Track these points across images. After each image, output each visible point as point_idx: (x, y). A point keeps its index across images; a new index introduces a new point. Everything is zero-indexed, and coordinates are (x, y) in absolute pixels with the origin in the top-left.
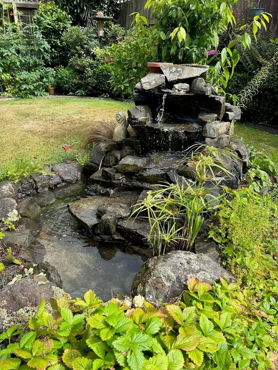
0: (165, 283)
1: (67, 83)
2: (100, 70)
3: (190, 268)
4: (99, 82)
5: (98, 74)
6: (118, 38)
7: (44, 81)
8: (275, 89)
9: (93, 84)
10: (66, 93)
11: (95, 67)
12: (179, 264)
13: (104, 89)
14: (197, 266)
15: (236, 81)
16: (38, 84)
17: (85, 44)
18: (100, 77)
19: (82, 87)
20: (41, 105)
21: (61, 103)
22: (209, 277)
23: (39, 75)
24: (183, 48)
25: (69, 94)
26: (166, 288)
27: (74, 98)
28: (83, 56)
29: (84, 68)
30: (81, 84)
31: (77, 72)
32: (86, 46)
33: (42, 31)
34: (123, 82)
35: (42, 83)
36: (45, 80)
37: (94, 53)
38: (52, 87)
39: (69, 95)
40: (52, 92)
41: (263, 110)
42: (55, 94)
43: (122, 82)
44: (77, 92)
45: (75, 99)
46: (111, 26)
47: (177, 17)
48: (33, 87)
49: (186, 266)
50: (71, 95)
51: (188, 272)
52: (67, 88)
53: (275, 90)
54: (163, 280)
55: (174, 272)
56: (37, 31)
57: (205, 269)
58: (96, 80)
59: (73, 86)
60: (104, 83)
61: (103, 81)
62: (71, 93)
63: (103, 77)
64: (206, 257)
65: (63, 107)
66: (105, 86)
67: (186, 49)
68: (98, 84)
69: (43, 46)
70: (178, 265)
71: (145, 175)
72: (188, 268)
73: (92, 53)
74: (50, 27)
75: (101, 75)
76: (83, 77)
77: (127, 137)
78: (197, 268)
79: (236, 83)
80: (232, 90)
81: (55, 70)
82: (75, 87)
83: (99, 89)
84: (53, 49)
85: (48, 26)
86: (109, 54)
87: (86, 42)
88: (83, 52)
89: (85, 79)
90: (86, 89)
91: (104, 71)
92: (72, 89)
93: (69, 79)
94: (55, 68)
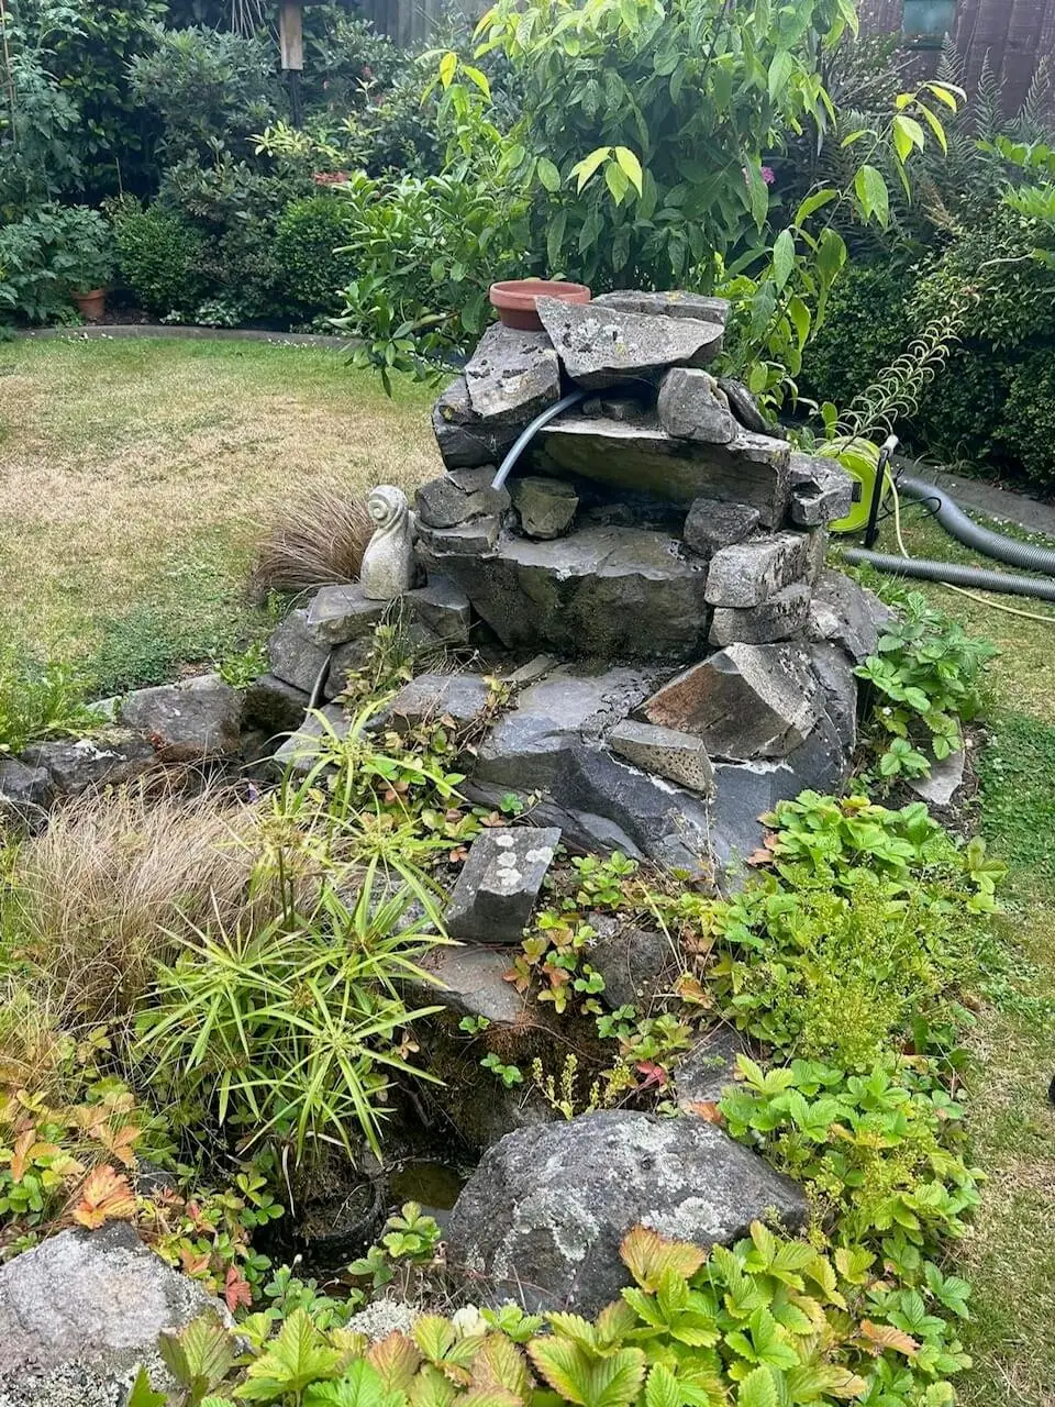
0: (563, 1252)
1: (158, 275)
2: (296, 223)
3: (652, 1184)
4: (293, 272)
5: (287, 238)
6: (365, 85)
7: (57, 265)
8: (994, 341)
9: (265, 278)
10: (156, 314)
11: (274, 206)
12: (612, 1174)
13: (312, 298)
14: (675, 1177)
15: (843, 297)
16: (34, 278)
17: (230, 107)
18: (295, 251)
19: (220, 290)
20: (52, 376)
21: (138, 366)
22: (716, 1220)
23: (36, 238)
24: (627, 225)
25: (169, 317)
26: (567, 1268)
27: (189, 336)
28: (222, 162)
29: (227, 208)
30: (218, 276)
31: (200, 226)
32: (233, 117)
33: (42, 51)
34: (392, 333)
35: (51, 274)
36: (63, 260)
37: (266, 150)
38: (93, 288)
39: (167, 323)
40: (95, 310)
41: (948, 416)
42: (110, 318)
43: (388, 334)
44: (202, 310)
45: (192, 344)
46: (337, 30)
47: (602, 110)
48: (13, 290)
49: (638, 1180)
50: (175, 323)
51: (644, 1203)
52: (158, 296)
53: (995, 346)
54: (556, 1238)
55: (594, 1210)
56: (19, 51)
57: (703, 1188)
58: (281, 260)
59: (182, 288)
60: (313, 277)
61: (309, 266)
62: (174, 315)
63: (307, 250)
64: (709, 1134)
65: (145, 388)
66: (319, 290)
67: (641, 228)
68: (288, 280)
69: (48, 115)
70: (609, 1178)
71: (488, 755)
72: (643, 1188)
73: (259, 149)
74: (76, 30)
75: (299, 243)
76: (225, 248)
77: (413, 586)
78: (676, 1182)
79: (844, 304)
80: (831, 334)
81: (104, 216)
82: (193, 291)
83: (292, 301)
84: (91, 123)
85: (65, 28)
86: (331, 151)
87: (230, 99)
88: (220, 144)
89: (231, 257)
90: (239, 296)
91: (311, 228)
92: (177, 297)
93: (163, 257)
94: (102, 205)
